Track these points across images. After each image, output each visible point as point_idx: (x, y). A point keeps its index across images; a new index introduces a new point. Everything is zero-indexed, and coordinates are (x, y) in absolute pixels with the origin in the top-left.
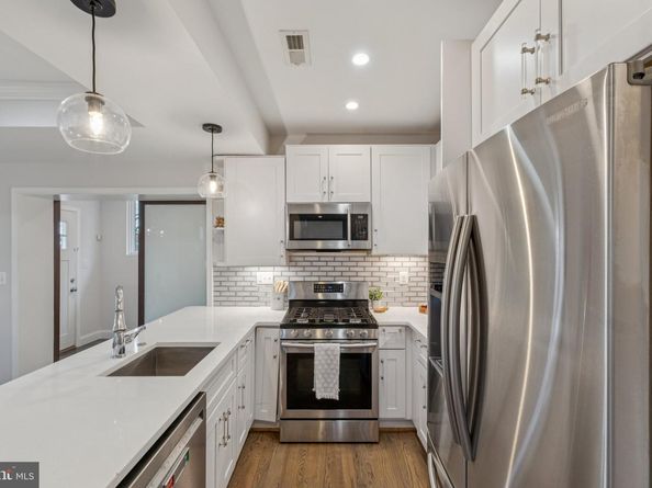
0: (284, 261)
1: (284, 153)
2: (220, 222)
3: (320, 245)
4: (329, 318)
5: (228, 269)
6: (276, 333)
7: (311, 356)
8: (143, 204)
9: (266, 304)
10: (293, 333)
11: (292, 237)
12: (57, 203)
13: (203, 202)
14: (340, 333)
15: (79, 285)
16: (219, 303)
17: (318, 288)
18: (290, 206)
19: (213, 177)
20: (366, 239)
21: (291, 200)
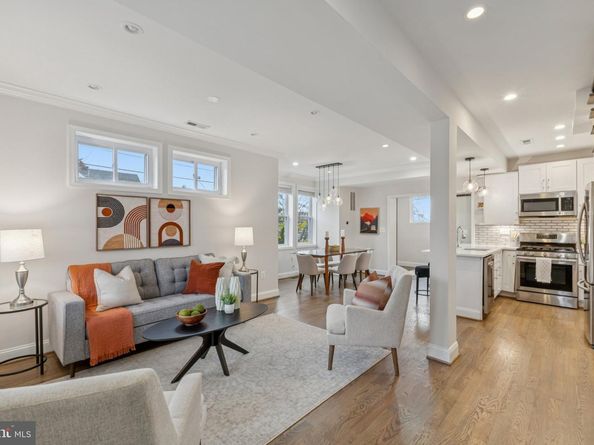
0: (517, 223)
1: (517, 170)
2: (481, 205)
3: (544, 214)
5: (483, 226)
6: (514, 253)
7: (534, 264)
10: (523, 253)
11: (523, 210)
13: (469, 195)
17: (539, 236)
18: (522, 196)
20: (572, 209)
21: (522, 192)
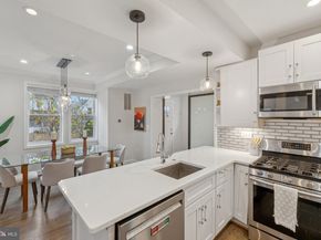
2: (219, 103)
4: (292, 168)
5: (225, 128)
8: (190, 97)
9: (247, 151)
11: (262, 109)
12: (164, 100)
13: (212, 93)
14: (300, 182)
15: (174, 131)
16: (220, 146)
17: (285, 145)
19: (207, 80)
